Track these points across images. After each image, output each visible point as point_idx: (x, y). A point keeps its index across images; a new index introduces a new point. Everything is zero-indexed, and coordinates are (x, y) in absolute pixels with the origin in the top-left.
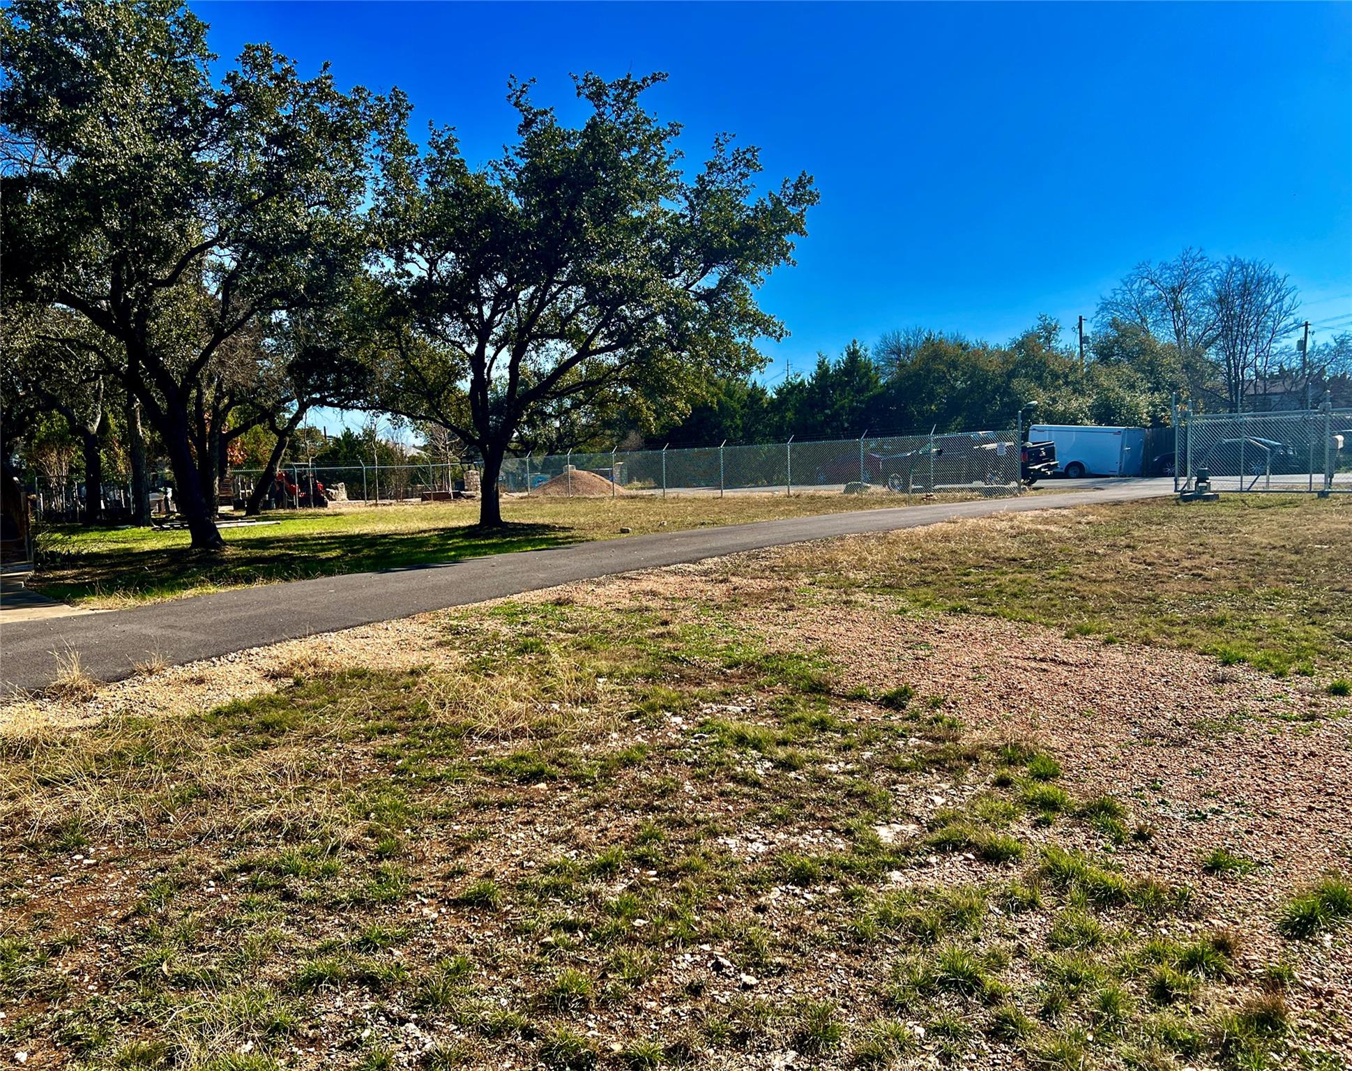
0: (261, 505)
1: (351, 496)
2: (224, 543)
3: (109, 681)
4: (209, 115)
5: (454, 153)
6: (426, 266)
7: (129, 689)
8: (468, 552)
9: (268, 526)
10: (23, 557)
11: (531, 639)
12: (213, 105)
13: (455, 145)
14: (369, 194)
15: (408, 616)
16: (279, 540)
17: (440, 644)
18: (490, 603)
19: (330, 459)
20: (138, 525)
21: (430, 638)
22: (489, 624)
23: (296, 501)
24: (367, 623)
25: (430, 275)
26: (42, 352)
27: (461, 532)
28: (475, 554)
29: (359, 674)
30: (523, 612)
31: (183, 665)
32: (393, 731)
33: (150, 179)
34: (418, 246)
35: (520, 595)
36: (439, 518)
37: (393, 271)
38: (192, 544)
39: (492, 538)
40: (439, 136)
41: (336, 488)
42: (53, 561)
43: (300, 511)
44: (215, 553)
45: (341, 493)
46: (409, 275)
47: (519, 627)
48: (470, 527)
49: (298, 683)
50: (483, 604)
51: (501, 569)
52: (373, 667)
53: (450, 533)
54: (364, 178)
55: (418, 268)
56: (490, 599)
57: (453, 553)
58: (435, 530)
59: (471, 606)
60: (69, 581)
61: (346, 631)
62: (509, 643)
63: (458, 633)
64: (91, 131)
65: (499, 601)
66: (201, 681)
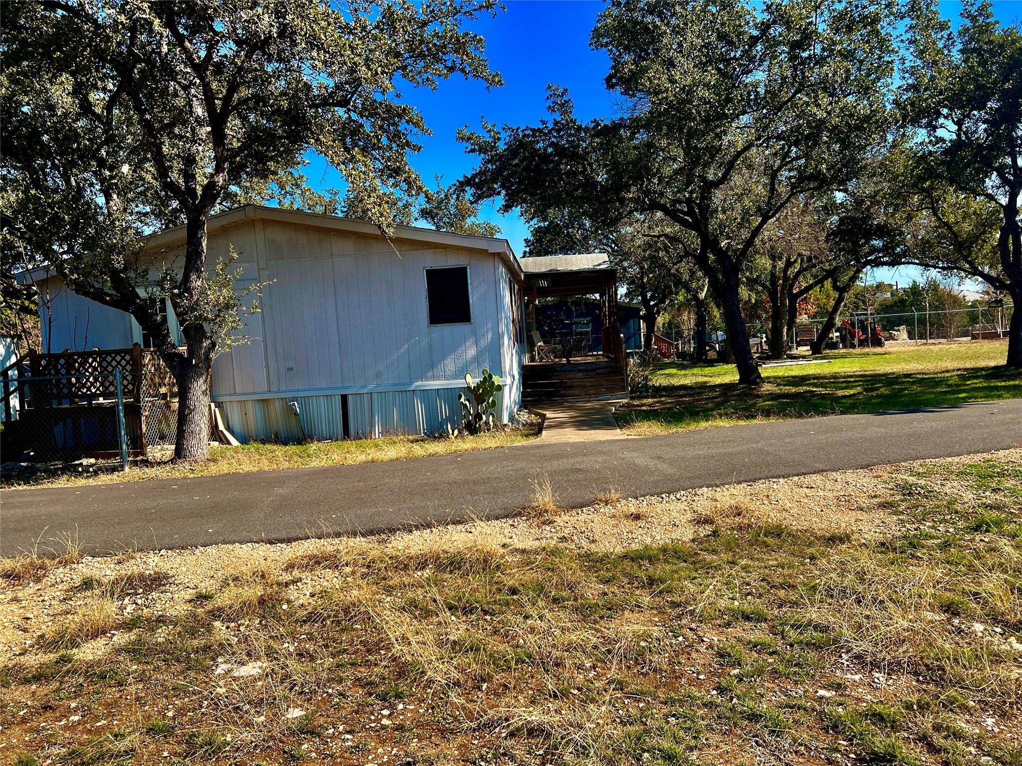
0: (823, 346)
1: (911, 336)
2: (763, 380)
3: (573, 508)
4: (754, 40)
5: (988, 17)
6: (954, 128)
7: (583, 517)
8: (981, 394)
9: (821, 364)
10: (623, 389)
11: (994, 514)
12: (755, 33)
13: (990, 9)
14: (896, 74)
15: (867, 466)
16: (816, 377)
17: (883, 506)
18: (966, 459)
19: (898, 306)
20: (728, 363)
21: (875, 496)
22: (952, 488)
23: (856, 342)
24: (820, 471)
25: (958, 135)
26: (650, 246)
27: (984, 373)
28: (986, 397)
29: (777, 532)
30: (1001, 475)
31: (637, 498)
32: (761, 618)
33: (690, 102)
34: (945, 111)
35: (1007, 451)
36: (976, 357)
37: (927, 140)
38: (740, 380)
39: (1014, 380)
40: (972, 5)
41: (899, 330)
42: (647, 391)
43: (858, 350)
44: (754, 389)
45: (902, 333)
46: (942, 140)
47: (988, 493)
48: (996, 368)
49: (715, 533)
50: (956, 459)
51: (1001, 417)
52: (795, 526)
53: (975, 373)
54: (892, 62)
55: (947, 131)
56: (969, 453)
57: (963, 395)
58: (958, 370)
59: (941, 461)
60: (644, 408)
61: (796, 478)
62: (965, 516)
63: (910, 494)
64: (656, 75)
65: (978, 458)
66: (637, 517)
